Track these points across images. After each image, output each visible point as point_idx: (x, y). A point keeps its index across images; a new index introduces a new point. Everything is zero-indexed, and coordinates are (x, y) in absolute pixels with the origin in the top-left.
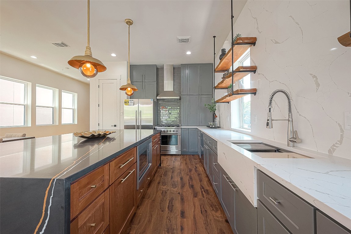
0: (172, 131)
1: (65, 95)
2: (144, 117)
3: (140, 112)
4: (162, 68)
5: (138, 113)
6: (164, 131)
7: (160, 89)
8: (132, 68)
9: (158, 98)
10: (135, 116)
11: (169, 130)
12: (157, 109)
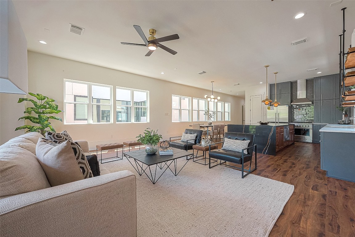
0: (304, 126)
1: (226, 105)
2: (281, 116)
3: (279, 114)
4: (296, 82)
5: (277, 114)
6: (297, 126)
7: (294, 97)
8: (272, 86)
9: (292, 104)
10: (275, 116)
11: (301, 125)
12: (291, 110)
